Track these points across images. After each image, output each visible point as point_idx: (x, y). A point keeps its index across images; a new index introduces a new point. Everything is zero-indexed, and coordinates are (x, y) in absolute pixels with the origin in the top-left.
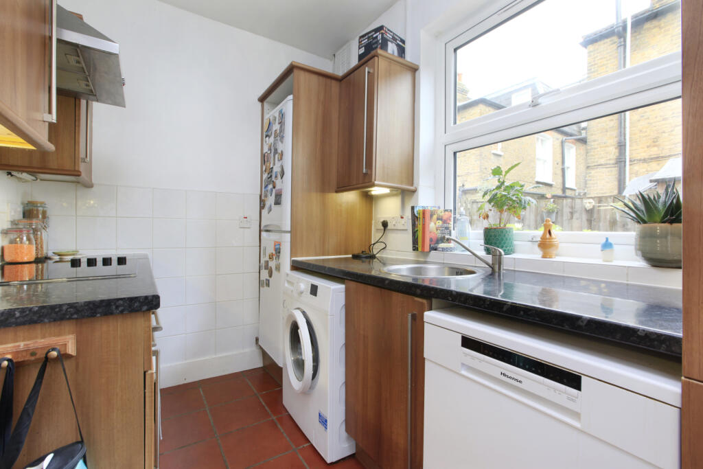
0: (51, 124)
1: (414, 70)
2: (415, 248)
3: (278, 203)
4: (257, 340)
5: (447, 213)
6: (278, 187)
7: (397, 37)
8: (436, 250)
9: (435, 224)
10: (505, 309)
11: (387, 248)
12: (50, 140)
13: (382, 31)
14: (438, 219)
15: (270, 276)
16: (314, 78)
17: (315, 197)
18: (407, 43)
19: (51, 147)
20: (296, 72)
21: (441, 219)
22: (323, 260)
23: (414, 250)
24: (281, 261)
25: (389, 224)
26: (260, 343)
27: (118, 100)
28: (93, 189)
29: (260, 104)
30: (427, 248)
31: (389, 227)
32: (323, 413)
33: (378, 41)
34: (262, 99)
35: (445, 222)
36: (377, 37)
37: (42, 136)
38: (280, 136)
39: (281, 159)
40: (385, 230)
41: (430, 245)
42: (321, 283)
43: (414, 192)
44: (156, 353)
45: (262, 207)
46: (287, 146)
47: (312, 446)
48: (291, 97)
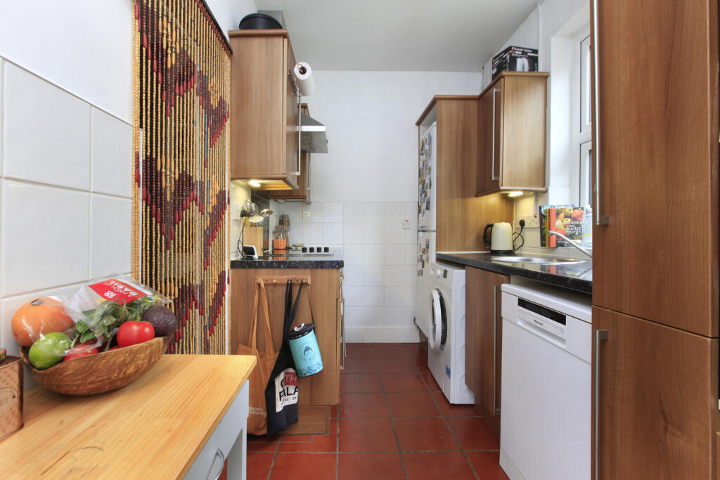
0: (298, 176)
1: (545, 78)
2: (543, 245)
3: (428, 208)
4: (415, 320)
5: (576, 211)
6: (428, 196)
7: (527, 51)
8: (563, 246)
9: (562, 221)
10: (538, 277)
11: (524, 245)
12: (298, 184)
13: (510, 52)
14: (566, 217)
15: (423, 267)
16: (454, 102)
17: (457, 202)
18: (540, 52)
19: (297, 187)
20: (438, 102)
21: (570, 217)
22: (464, 254)
23: (542, 246)
24: (429, 254)
25: (526, 223)
26: (416, 321)
27: (324, 150)
28: (311, 205)
29: (417, 127)
30: (553, 244)
31: (526, 226)
32: (448, 367)
33: (507, 61)
34: (419, 124)
35: (574, 219)
36: (506, 57)
37: (294, 183)
38: (429, 154)
39: (430, 173)
40: (522, 228)
41: (557, 241)
42: (450, 270)
43: (546, 192)
44: (343, 300)
45: (419, 212)
46: (433, 163)
47: (443, 394)
48: (435, 123)
